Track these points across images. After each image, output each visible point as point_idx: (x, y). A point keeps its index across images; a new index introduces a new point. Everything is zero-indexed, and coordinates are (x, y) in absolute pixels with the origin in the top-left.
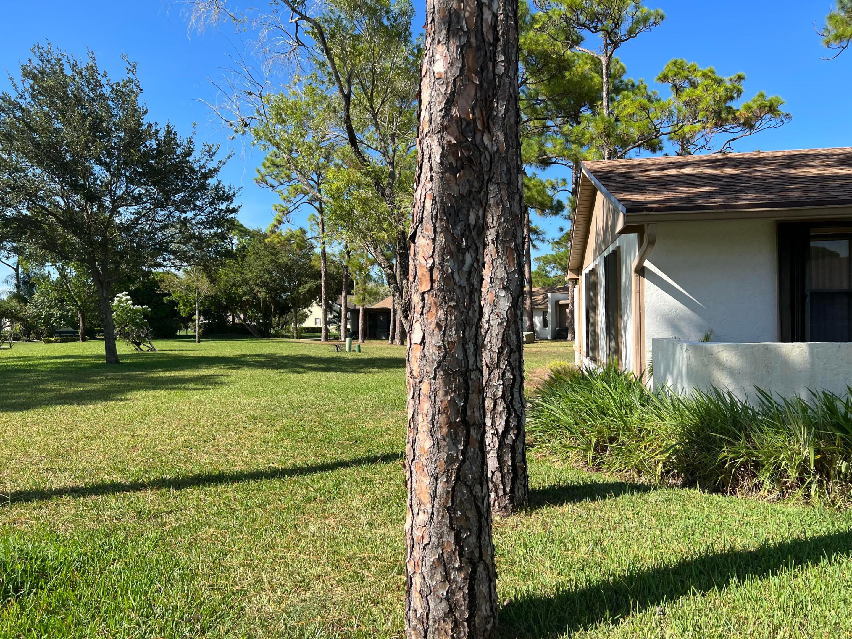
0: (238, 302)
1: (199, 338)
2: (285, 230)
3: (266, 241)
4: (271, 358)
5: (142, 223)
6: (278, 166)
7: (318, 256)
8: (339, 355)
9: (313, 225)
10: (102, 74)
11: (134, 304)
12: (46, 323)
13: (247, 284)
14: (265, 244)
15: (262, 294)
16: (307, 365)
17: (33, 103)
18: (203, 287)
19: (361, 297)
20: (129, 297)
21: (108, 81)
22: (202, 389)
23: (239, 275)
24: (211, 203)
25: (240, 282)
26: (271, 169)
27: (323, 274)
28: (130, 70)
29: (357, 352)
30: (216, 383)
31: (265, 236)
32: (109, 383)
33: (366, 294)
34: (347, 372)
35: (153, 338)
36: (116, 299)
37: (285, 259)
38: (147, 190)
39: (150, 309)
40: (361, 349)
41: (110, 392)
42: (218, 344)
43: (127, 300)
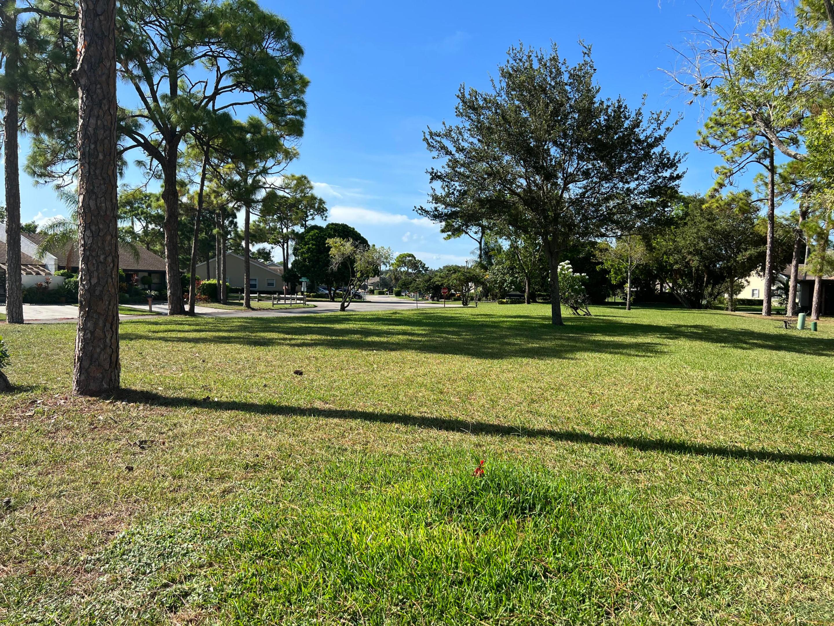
0: (669, 270)
1: (630, 305)
2: (725, 194)
3: (704, 207)
4: (709, 330)
5: (588, 197)
6: (722, 125)
7: (764, 220)
8: (789, 332)
9: (759, 186)
10: (562, 62)
11: (574, 272)
12: (500, 287)
13: (679, 252)
14: (702, 210)
15: (695, 262)
16: (751, 341)
17: (507, 99)
18: (636, 256)
19: (819, 267)
20: (570, 266)
21: (567, 68)
22: (644, 356)
23: (671, 243)
24: (656, 172)
25: (673, 250)
26: (715, 129)
27: (769, 240)
28: (586, 53)
29: (812, 331)
30: (656, 352)
31: (702, 202)
32: (559, 342)
33: (824, 262)
34: (804, 353)
35: (589, 304)
36: (559, 267)
37: (724, 225)
38: (593, 165)
39: (587, 277)
40: (818, 328)
41: (561, 351)
42: (648, 313)
43: (569, 268)
